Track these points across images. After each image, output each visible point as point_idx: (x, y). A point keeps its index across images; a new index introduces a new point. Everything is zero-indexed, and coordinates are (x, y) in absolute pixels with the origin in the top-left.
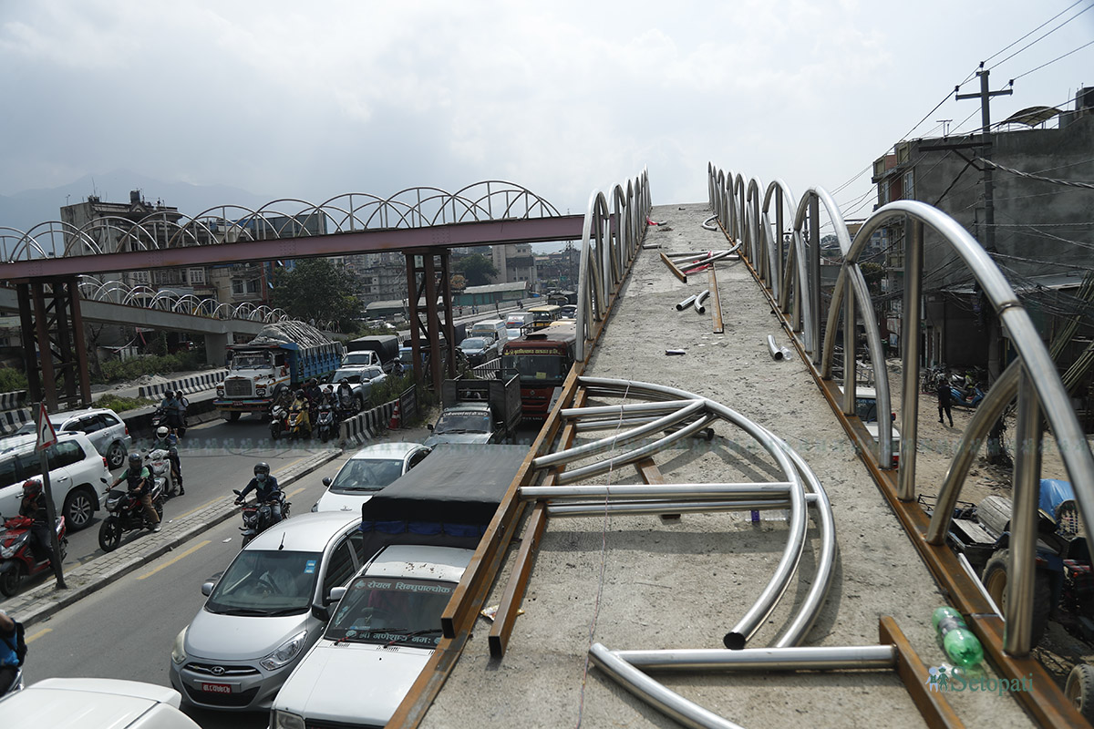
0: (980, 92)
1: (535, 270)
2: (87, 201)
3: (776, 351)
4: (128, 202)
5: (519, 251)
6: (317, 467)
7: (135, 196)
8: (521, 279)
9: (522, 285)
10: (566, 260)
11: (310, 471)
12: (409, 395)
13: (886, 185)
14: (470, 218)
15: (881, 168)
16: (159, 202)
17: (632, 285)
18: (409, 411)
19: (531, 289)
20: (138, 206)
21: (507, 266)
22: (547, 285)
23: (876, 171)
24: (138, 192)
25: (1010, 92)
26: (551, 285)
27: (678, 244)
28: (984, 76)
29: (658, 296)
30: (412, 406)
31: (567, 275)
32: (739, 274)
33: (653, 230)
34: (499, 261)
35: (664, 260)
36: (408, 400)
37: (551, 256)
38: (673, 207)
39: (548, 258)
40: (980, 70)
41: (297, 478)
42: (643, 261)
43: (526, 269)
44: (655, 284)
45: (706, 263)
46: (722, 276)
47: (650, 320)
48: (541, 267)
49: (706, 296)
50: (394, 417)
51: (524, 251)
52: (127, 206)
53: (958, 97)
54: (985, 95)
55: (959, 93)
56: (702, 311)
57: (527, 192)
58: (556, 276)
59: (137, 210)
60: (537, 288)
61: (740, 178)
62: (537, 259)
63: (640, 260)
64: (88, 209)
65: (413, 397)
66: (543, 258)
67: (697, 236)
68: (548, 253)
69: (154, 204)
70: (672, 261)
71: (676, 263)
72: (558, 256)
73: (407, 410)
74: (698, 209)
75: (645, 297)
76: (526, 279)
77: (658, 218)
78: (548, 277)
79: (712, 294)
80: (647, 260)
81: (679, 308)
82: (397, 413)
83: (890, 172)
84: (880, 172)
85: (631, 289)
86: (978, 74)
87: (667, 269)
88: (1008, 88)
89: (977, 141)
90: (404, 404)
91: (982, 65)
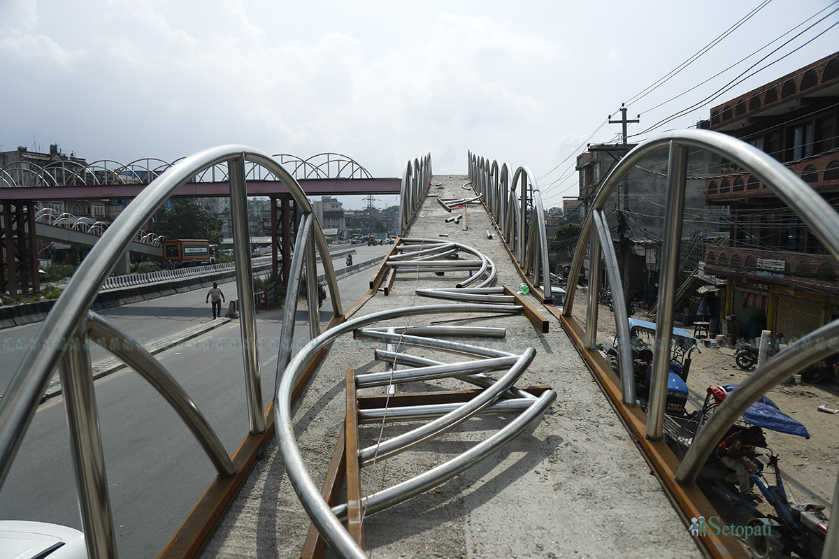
0: (622, 120)
1: (344, 221)
2: (17, 150)
3: (489, 235)
4: (49, 153)
5: (333, 207)
6: (217, 326)
7: (54, 149)
8: (334, 227)
9: (334, 231)
10: (367, 215)
11: (213, 328)
12: (271, 289)
13: (584, 172)
14: (314, 176)
15: (581, 160)
16: (72, 154)
17: (422, 212)
18: (271, 299)
19: (341, 235)
20: (56, 156)
21: (324, 217)
22: (352, 232)
23: (578, 163)
24: (56, 146)
25: (638, 121)
26: (356, 232)
27: (447, 194)
28: (624, 111)
29: (436, 217)
30: (272, 296)
31: (367, 225)
32: (480, 210)
33: (432, 188)
34: (318, 213)
35: (439, 202)
36: (270, 292)
37: (356, 212)
38: (446, 176)
39: (353, 213)
40: (622, 108)
41: (206, 331)
42: (427, 202)
43: (338, 219)
44: (434, 212)
45: (462, 205)
46: (470, 210)
47: (432, 225)
48: (348, 219)
49: (461, 217)
50: (262, 301)
51: (337, 207)
52: (48, 155)
53: (610, 122)
54: (625, 122)
55: (611, 120)
56: (458, 222)
57: (352, 161)
58: (360, 227)
59: (53, 159)
60: (345, 234)
61: (495, 164)
62: (346, 213)
63: (426, 202)
64: (18, 155)
65: (273, 290)
66: (350, 213)
67: (459, 192)
68: (354, 210)
69: (68, 156)
70: (444, 202)
71: (446, 203)
72: (361, 212)
73: (270, 298)
74: (461, 178)
75: (429, 217)
76: (338, 227)
77: (436, 182)
78: (354, 227)
79: (464, 217)
80: (430, 202)
81: (447, 221)
82: (264, 299)
83: (587, 164)
84: (581, 163)
85: (421, 214)
86: (621, 110)
87: (440, 206)
88: (637, 119)
89: (618, 147)
90: (268, 294)
91: (623, 105)
